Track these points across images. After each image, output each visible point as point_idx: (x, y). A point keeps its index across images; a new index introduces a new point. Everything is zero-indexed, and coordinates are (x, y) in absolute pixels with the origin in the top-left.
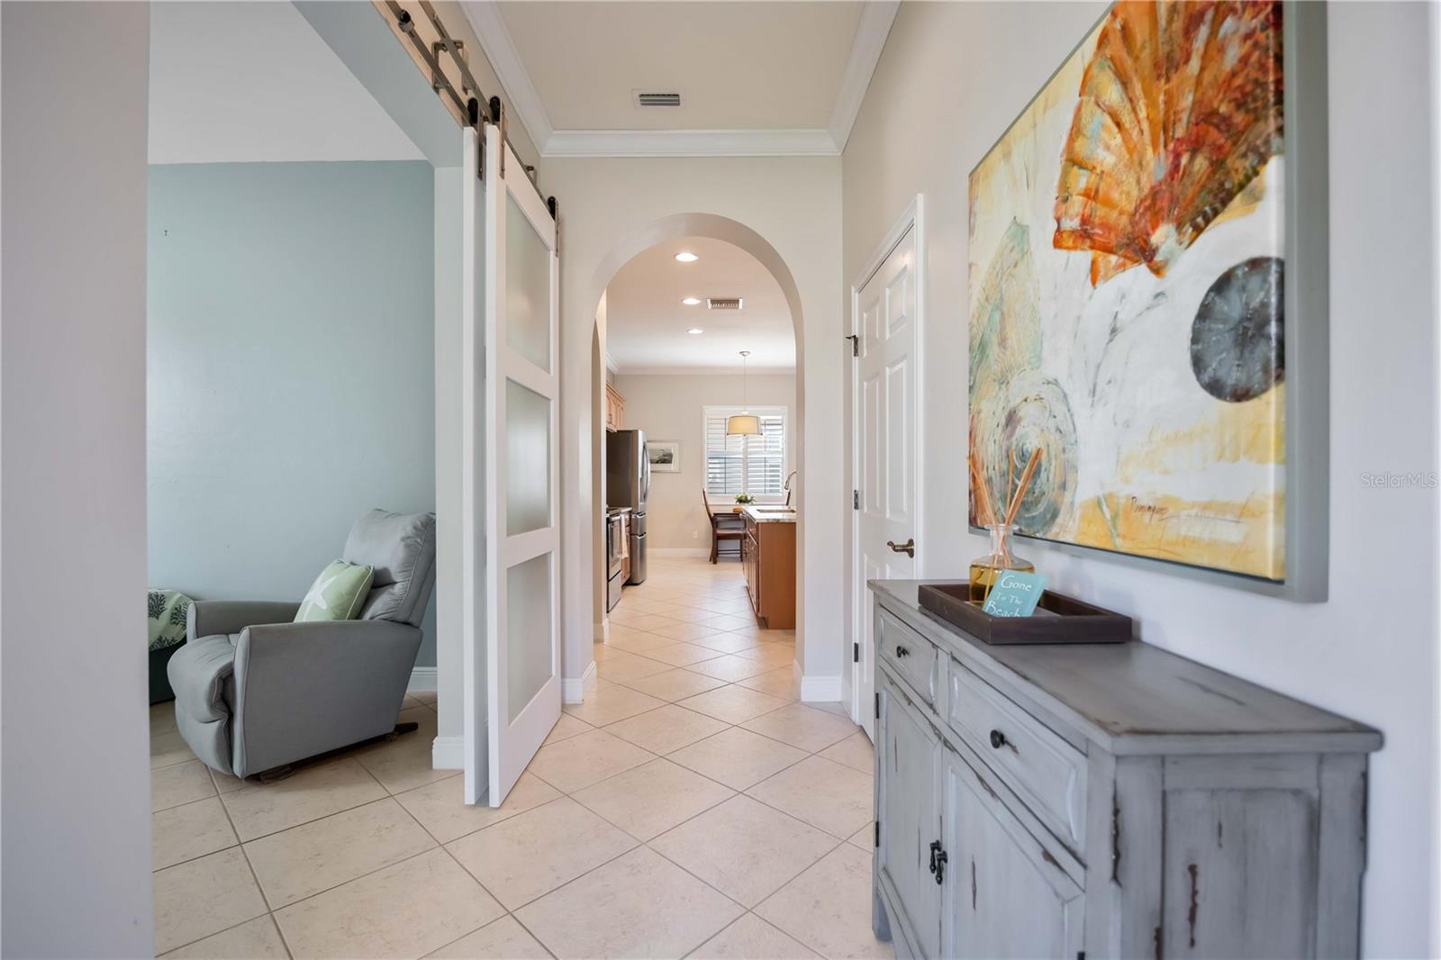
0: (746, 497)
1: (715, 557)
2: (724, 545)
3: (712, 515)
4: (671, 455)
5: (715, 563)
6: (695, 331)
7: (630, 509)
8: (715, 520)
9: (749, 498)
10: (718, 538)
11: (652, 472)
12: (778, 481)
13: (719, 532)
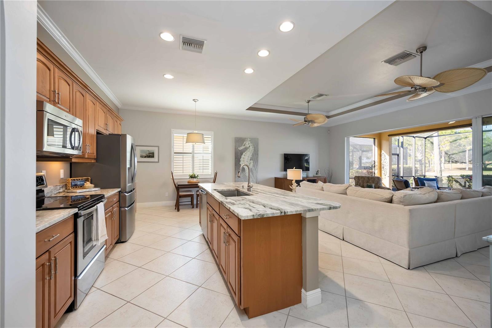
0: (195, 175)
1: (178, 207)
2: (182, 200)
3: (177, 186)
4: (153, 153)
5: (178, 210)
6: (168, 76)
7: (119, 189)
8: (178, 188)
9: (196, 176)
10: (179, 197)
11: (138, 162)
12: (208, 167)
13: (181, 194)
